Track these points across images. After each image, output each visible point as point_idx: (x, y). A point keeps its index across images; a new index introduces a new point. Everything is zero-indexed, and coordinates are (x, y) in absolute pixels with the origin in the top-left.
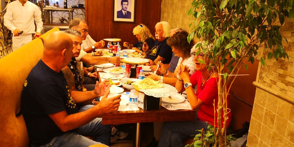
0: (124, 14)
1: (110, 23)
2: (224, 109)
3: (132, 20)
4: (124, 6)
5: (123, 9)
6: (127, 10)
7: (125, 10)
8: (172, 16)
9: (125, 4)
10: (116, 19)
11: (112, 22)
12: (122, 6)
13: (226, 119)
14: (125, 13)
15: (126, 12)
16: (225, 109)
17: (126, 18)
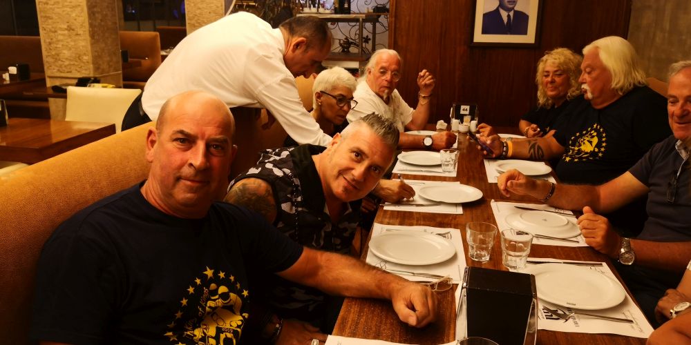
1: (461, 49)
3: (529, 38)
5: (501, 5)
6: (516, 9)
10: (479, 37)
11: (465, 48)
14: (509, 16)
17: (511, 34)
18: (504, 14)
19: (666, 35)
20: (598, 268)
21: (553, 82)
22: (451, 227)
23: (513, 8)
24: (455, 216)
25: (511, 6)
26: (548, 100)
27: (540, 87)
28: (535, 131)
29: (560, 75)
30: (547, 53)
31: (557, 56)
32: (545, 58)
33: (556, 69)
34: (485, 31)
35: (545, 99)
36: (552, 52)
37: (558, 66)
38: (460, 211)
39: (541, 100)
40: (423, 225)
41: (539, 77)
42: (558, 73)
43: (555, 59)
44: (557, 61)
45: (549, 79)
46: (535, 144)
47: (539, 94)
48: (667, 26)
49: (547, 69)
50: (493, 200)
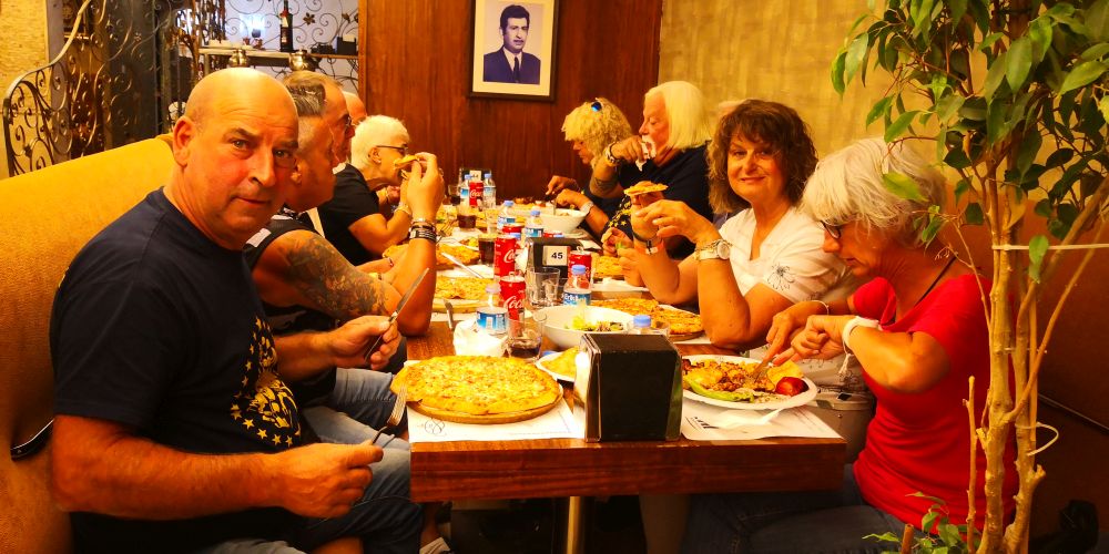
0: (512, 64)
1: (458, 101)
2: (1021, 428)
3: (542, 88)
4: (513, 35)
5: (506, 45)
6: (525, 50)
7: (516, 51)
8: (707, 66)
9: (517, 27)
10: (480, 85)
11: (464, 98)
12: (505, 33)
13: (1031, 476)
14: (516, 59)
15: (519, 56)
16: (1028, 428)
17: (520, 82)
23: (521, 50)
25: (518, 47)
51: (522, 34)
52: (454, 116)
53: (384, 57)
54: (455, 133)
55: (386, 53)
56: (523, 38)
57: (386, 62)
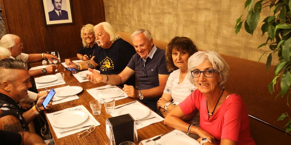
1: (42, 28)
4: (57, 5)
5: (55, 8)
7: (59, 10)
9: (58, 2)
11: (44, 27)
12: (54, 5)
14: (59, 12)
15: (60, 11)
17: (62, 20)
18: (57, 12)
19: (121, 16)
20: (136, 103)
21: (88, 37)
22: (78, 105)
23: (60, 9)
24: (77, 100)
25: (60, 8)
26: (87, 44)
27: (83, 40)
28: (86, 57)
29: (91, 34)
30: (84, 26)
31: (88, 27)
32: (83, 28)
33: (89, 32)
34: (51, 19)
35: (86, 44)
36: (86, 26)
37: (89, 31)
38: (77, 97)
39: (85, 45)
40: (67, 108)
41: (82, 36)
42: (90, 33)
43: (88, 28)
44: (89, 29)
45: (87, 36)
46: (89, 63)
47: (83, 42)
48: (120, 13)
49: (85, 32)
50: (87, 89)
51: (60, 4)
52: (41, 33)
53: (13, 17)
54: (43, 38)
55: (14, 16)
56: (61, 5)
57: (14, 19)
